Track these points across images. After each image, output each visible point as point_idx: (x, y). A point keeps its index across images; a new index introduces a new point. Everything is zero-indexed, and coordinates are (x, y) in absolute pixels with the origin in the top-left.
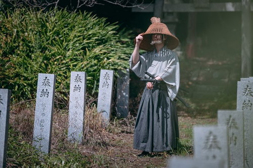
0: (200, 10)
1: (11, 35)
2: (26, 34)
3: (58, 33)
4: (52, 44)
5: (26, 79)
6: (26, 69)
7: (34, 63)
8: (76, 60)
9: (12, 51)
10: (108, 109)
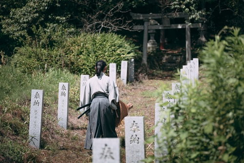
0: (166, 28)
1: (80, 46)
2: (87, 45)
3: (101, 45)
4: (99, 50)
5: (88, 66)
6: (88, 62)
7: (91, 59)
8: (110, 56)
9: (81, 53)
10: (126, 79)
